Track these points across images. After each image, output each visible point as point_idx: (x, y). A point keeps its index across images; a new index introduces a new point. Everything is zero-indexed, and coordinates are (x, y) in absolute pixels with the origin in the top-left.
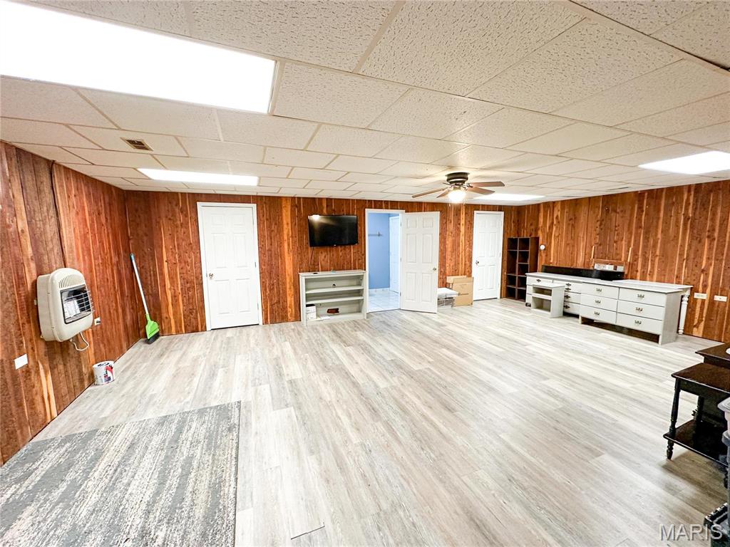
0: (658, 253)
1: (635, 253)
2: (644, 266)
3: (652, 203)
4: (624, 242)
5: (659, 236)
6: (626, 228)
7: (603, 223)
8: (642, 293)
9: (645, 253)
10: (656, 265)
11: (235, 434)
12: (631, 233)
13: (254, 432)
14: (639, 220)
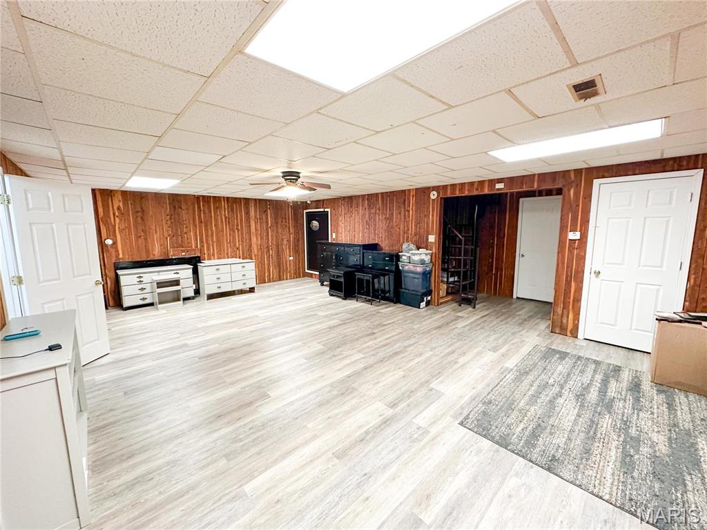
0: (215, 240)
1: (202, 242)
2: (208, 249)
3: (206, 206)
4: (192, 233)
5: (214, 228)
6: (191, 221)
7: (173, 217)
8: (243, 265)
9: (207, 240)
10: (215, 248)
11: (489, 397)
12: (196, 227)
13: (475, 390)
14: (200, 217)
